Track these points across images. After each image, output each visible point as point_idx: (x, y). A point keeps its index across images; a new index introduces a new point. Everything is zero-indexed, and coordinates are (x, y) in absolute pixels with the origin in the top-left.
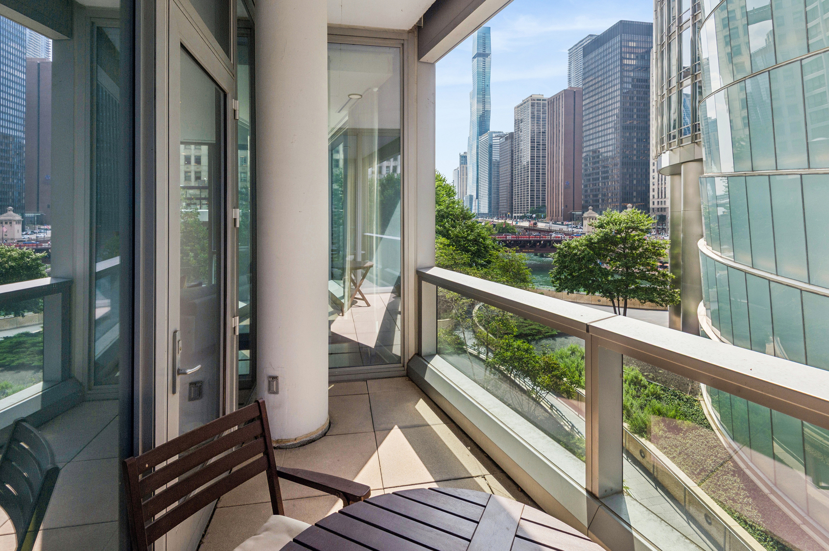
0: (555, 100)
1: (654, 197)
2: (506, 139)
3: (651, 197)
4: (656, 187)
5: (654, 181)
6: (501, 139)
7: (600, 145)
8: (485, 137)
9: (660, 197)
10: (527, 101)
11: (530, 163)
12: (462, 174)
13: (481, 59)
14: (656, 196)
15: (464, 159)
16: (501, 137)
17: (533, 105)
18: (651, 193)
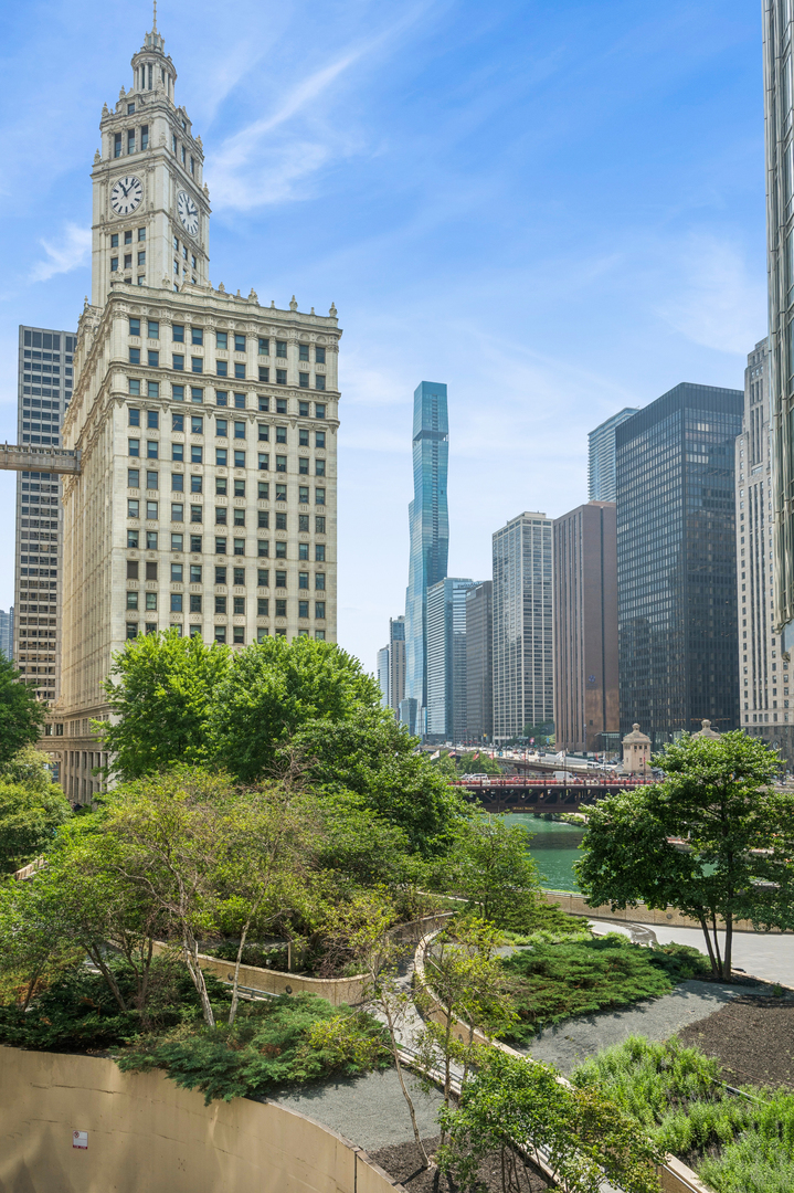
0: (567, 523)
1: (747, 708)
2: (479, 593)
3: (742, 707)
4: (750, 688)
5: (746, 676)
6: (469, 594)
7: (650, 609)
8: (439, 588)
9: (758, 707)
10: (518, 523)
11: (523, 639)
12: (395, 658)
13: (429, 442)
14: (751, 706)
15: (397, 628)
16: (469, 589)
17: (526, 532)
18: (743, 700)
